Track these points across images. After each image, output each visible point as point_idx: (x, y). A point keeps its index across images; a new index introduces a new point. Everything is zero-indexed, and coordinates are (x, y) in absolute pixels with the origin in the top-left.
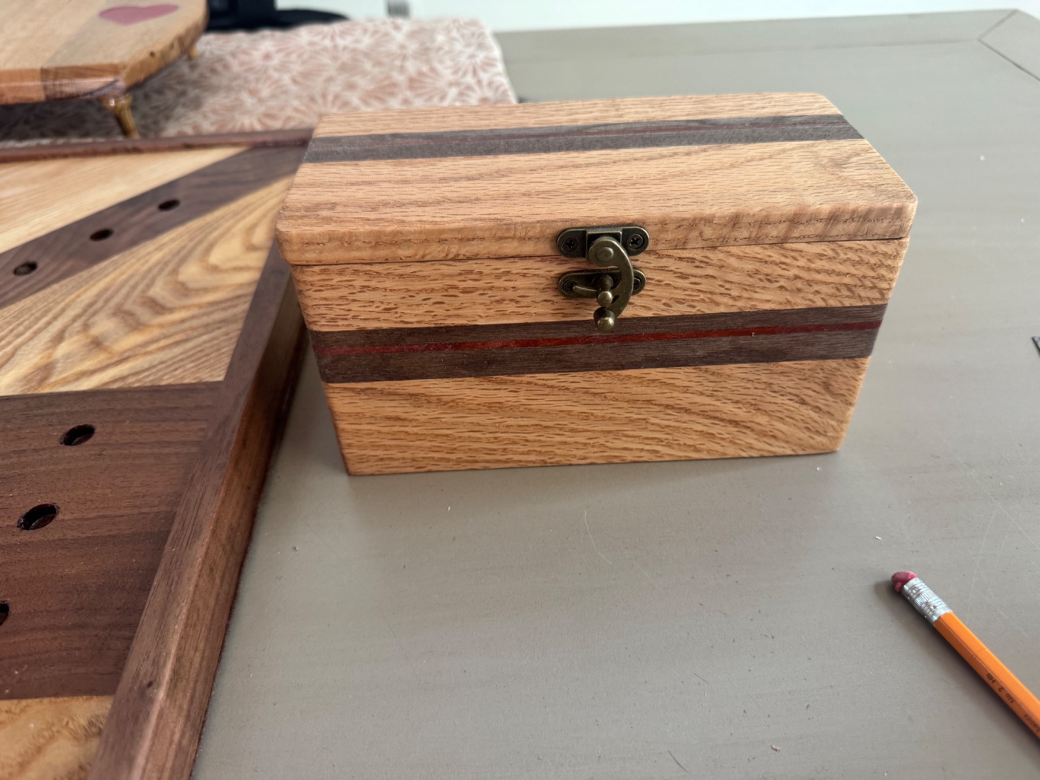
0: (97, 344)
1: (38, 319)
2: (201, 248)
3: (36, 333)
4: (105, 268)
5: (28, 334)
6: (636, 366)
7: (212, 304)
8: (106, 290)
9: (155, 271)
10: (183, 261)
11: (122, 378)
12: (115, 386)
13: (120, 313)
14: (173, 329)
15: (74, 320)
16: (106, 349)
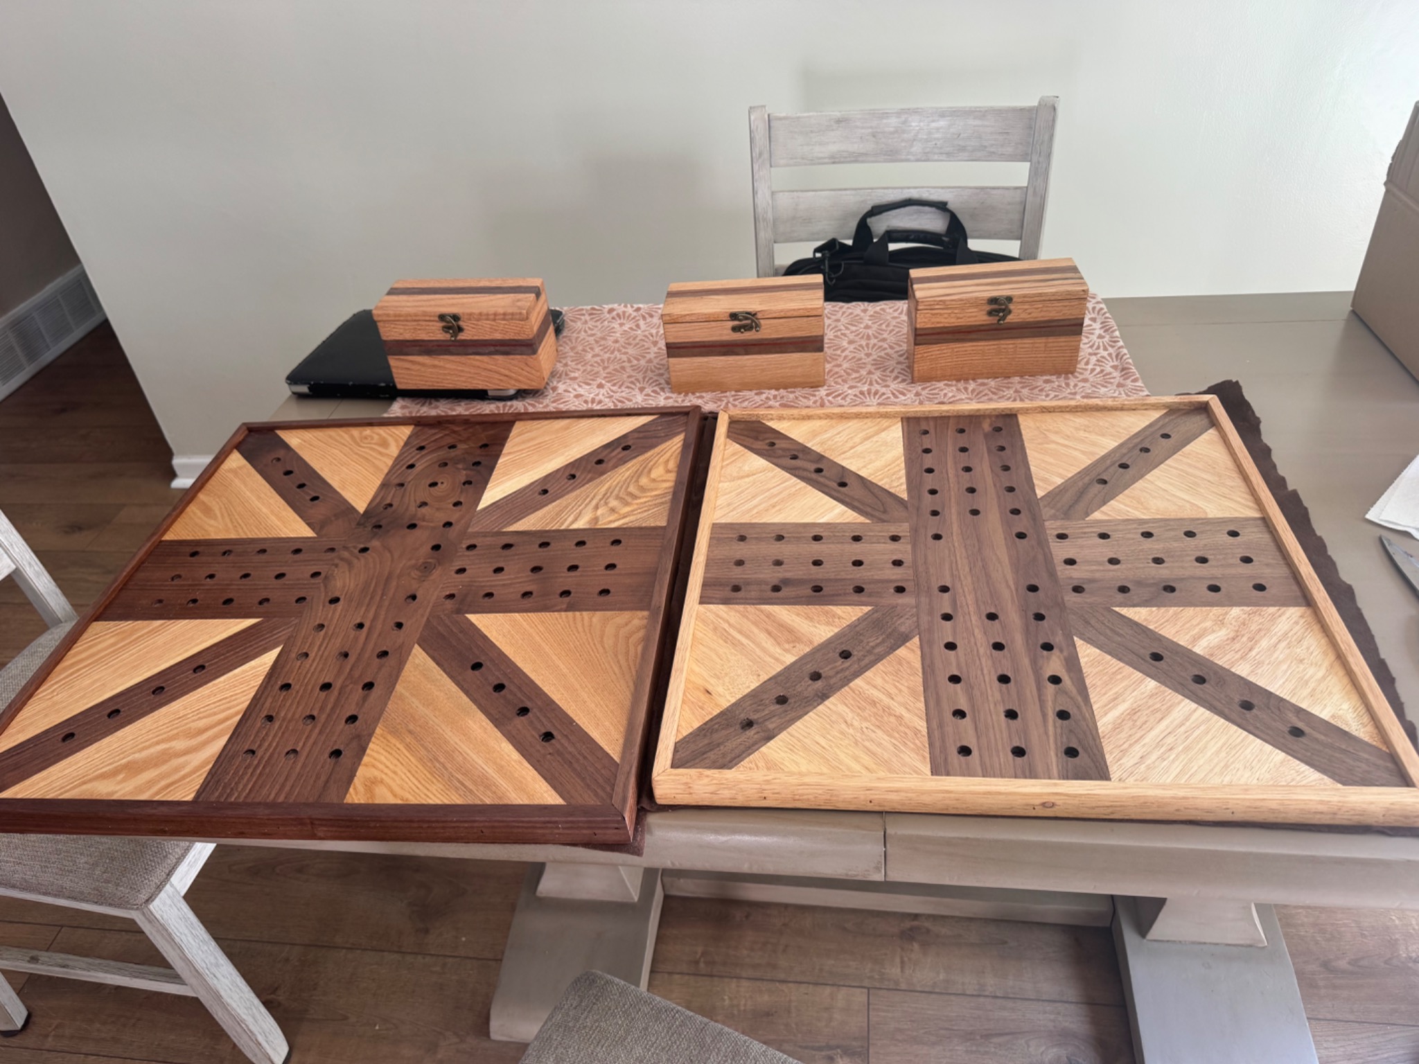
0: (613, 510)
1: (585, 500)
2: (646, 470)
3: (587, 505)
4: (606, 479)
5: (583, 505)
6: (471, 354)
7: (656, 496)
8: (609, 488)
9: (628, 480)
10: (639, 477)
11: (627, 524)
12: (625, 526)
13: (618, 497)
14: (642, 506)
15: (601, 500)
16: (617, 513)
